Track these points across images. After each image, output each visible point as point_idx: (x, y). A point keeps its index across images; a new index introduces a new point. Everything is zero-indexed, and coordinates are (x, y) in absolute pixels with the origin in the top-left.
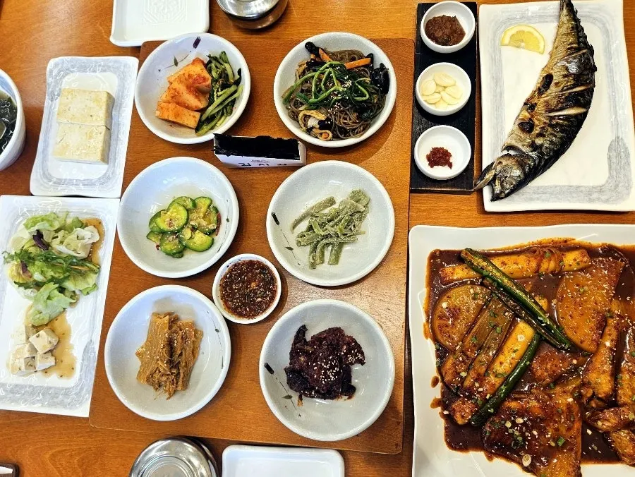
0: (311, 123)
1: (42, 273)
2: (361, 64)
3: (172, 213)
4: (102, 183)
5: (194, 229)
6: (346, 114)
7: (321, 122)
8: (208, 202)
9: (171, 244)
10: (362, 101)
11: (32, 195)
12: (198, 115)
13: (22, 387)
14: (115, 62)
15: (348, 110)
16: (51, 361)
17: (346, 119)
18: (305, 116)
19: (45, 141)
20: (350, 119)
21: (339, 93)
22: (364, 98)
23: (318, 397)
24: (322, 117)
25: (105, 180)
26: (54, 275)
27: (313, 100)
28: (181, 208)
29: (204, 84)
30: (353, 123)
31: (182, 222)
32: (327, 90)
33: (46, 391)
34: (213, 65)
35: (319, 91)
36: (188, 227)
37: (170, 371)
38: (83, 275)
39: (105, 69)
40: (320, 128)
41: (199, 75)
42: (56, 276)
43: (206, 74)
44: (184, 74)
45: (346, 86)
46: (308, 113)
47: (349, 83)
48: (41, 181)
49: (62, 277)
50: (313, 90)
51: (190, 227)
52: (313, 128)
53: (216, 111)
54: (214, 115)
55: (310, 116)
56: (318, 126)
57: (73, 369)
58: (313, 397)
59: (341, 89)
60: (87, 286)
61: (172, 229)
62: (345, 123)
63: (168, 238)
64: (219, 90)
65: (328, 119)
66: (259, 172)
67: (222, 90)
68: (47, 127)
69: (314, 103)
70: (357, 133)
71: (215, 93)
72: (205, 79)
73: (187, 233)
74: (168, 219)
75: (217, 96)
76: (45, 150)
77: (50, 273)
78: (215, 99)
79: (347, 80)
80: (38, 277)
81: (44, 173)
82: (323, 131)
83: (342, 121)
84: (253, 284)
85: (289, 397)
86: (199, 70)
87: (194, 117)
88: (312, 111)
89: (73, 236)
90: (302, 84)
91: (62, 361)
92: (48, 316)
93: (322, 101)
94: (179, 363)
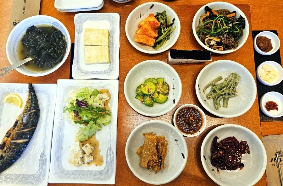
0: (212, 43)
1: (87, 116)
2: (231, 16)
3: (148, 86)
4: (108, 73)
5: (159, 93)
6: (229, 38)
7: (217, 43)
8: (163, 80)
9: (148, 100)
10: (236, 33)
11: (73, 79)
12: (154, 40)
13: (78, 171)
14: (108, 15)
15: (230, 37)
16: (91, 158)
17: (229, 41)
18: (209, 40)
19: (77, 53)
20: (231, 41)
21: (227, 29)
22: (237, 32)
23: (228, 169)
24: (218, 40)
25: (109, 71)
26: (92, 117)
27: (213, 32)
28: (152, 84)
29: (157, 26)
30: (232, 42)
31: (154, 90)
32: (220, 28)
33: (90, 172)
34: (160, 17)
35: (216, 29)
36: (156, 92)
37: (158, 161)
38: (103, 116)
39: (103, 19)
40: (217, 45)
41: (154, 22)
42: (93, 117)
43: (157, 21)
44: (146, 21)
45: (230, 26)
46: (211, 38)
47: (231, 25)
48: (78, 73)
49: (95, 118)
50: (213, 28)
51: (157, 92)
52: (214, 45)
53: (163, 38)
54: (162, 40)
55: (211, 40)
56: (215, 44)
57: (102, 161)
58: (226, 170)
59: (228, 28)
60: (107, 121)
61: (150, 93)
62: (229, 43)
63: (147, 98)
64: (165, 28)
65: (221, 41)
66: (184, 66)
67: (166, 29)
68: (78, 47)
69: (213, 34)
70: (235, 47)
71: (162, 30)
72: (157, 24)
73: (156, 95)
74: (147, 89)
75: (164, 31)
76: (78, 57)
77: (90, 116)
78: (163, 33)
79: (230, 23)
80: (85, 118)
81: (78, 69)
82: (219, 47)
83: (227, 42)
84: (191, 118)
85: (213, 170)
86: (153, 19)
87: (153, 41)
88: (213, 38)
89: (97, 98)
90: (205, 25)
91: (96, 158)
92: (88, 136)
93: (218, 33)
94: (161, 156)
